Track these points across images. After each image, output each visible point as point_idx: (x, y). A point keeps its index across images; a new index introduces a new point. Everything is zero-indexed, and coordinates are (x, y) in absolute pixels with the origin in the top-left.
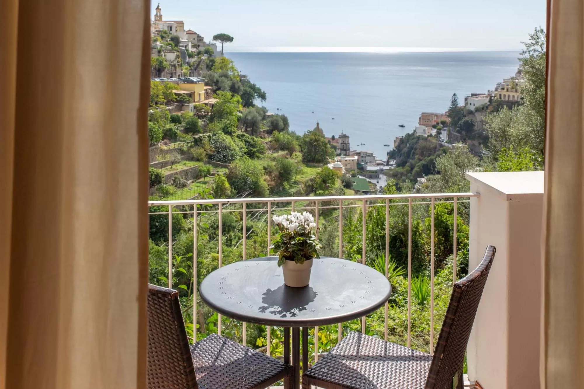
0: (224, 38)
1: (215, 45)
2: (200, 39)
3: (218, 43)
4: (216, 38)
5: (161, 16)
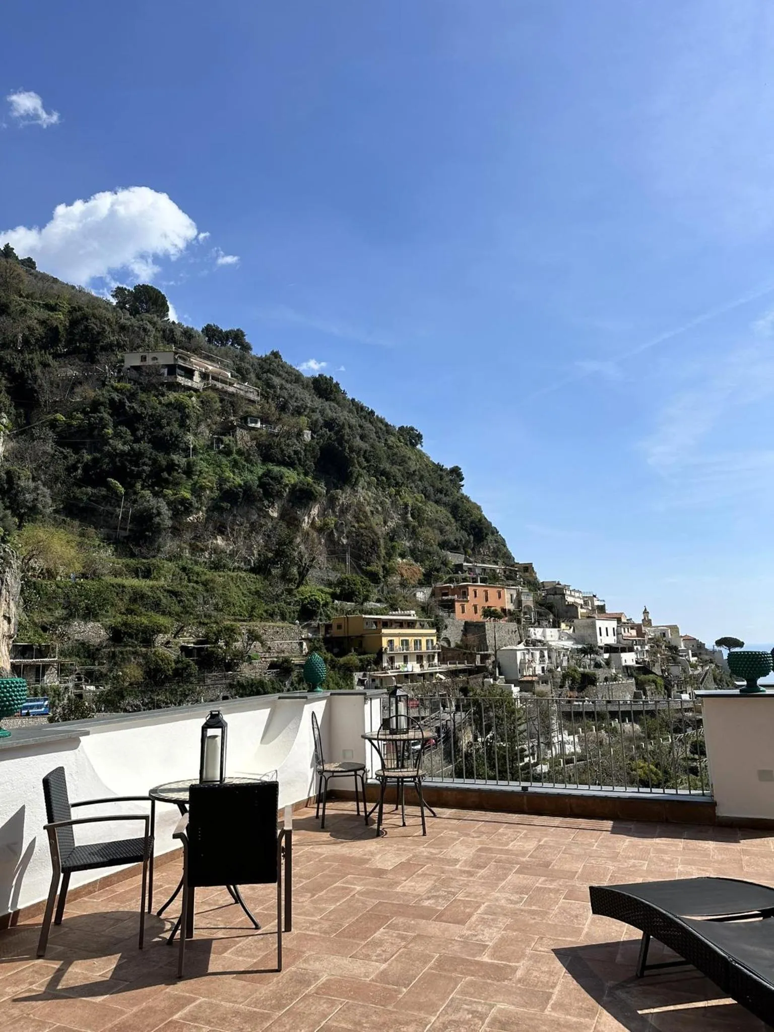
0: (730, 642)
2: (701, 646)
4: (720, 643)
5: (650, 621)
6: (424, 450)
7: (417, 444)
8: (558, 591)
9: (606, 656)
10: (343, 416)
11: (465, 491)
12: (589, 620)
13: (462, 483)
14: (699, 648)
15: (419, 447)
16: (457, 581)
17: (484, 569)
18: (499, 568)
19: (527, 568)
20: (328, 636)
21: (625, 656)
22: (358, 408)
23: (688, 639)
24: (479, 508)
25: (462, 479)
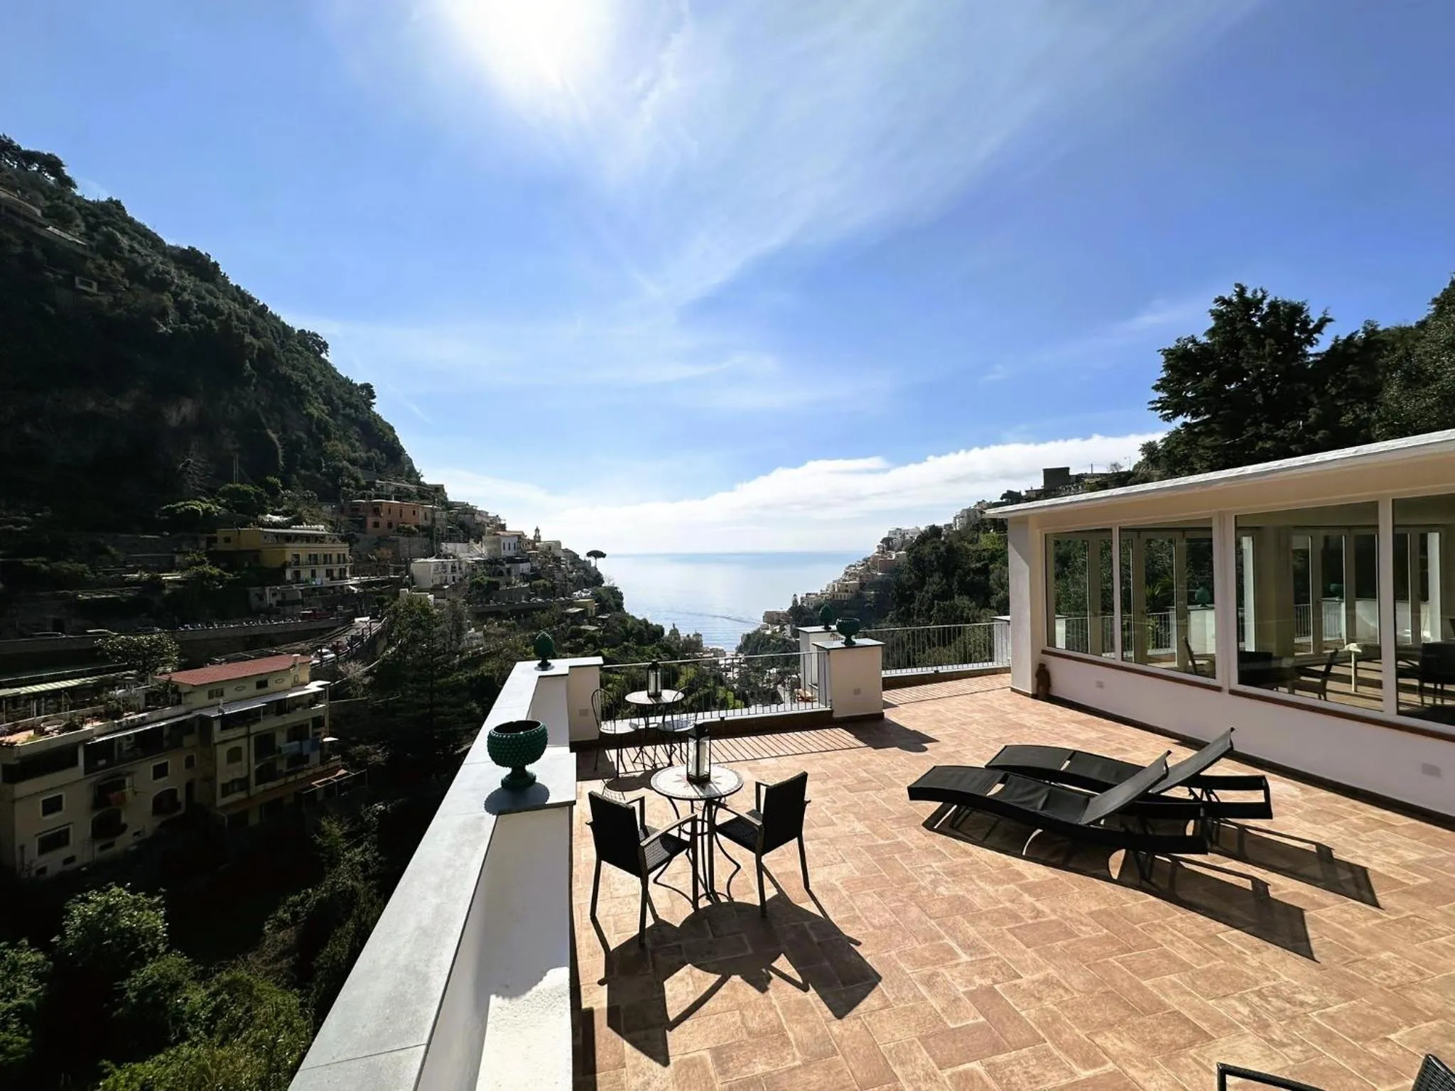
0: (598, 554)
1: (590, 562)
2: (576, 556)
3: (592, 559)
4: (589, 554)
5: (539, 537)
6: (329, 360)
7: (321, 352)
8: (467, 510)
9: (507, 566)
10: (224, 304)
11: (375, 409)
12: (496, 537)
13: (373, 401)
14: (574, 557)
15: (323, 355)
16: (370, 497)
17: (398, 488)
18: (413, 488)
19: (439, 489)
20: (211, 549)
21: (521, 565)
22: (244, 299)
23: (567, 551)
24: (392, 429)
25: (374, 397)
